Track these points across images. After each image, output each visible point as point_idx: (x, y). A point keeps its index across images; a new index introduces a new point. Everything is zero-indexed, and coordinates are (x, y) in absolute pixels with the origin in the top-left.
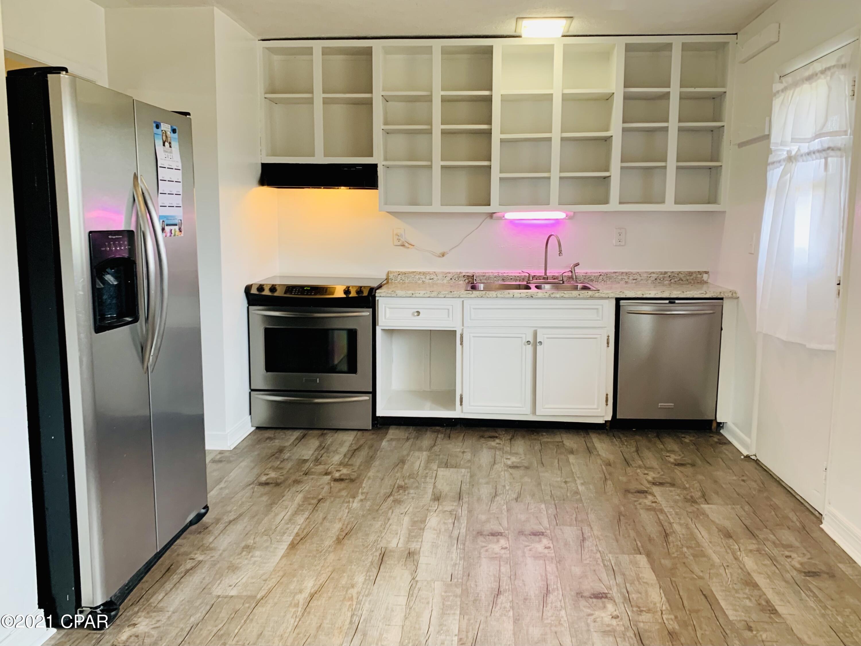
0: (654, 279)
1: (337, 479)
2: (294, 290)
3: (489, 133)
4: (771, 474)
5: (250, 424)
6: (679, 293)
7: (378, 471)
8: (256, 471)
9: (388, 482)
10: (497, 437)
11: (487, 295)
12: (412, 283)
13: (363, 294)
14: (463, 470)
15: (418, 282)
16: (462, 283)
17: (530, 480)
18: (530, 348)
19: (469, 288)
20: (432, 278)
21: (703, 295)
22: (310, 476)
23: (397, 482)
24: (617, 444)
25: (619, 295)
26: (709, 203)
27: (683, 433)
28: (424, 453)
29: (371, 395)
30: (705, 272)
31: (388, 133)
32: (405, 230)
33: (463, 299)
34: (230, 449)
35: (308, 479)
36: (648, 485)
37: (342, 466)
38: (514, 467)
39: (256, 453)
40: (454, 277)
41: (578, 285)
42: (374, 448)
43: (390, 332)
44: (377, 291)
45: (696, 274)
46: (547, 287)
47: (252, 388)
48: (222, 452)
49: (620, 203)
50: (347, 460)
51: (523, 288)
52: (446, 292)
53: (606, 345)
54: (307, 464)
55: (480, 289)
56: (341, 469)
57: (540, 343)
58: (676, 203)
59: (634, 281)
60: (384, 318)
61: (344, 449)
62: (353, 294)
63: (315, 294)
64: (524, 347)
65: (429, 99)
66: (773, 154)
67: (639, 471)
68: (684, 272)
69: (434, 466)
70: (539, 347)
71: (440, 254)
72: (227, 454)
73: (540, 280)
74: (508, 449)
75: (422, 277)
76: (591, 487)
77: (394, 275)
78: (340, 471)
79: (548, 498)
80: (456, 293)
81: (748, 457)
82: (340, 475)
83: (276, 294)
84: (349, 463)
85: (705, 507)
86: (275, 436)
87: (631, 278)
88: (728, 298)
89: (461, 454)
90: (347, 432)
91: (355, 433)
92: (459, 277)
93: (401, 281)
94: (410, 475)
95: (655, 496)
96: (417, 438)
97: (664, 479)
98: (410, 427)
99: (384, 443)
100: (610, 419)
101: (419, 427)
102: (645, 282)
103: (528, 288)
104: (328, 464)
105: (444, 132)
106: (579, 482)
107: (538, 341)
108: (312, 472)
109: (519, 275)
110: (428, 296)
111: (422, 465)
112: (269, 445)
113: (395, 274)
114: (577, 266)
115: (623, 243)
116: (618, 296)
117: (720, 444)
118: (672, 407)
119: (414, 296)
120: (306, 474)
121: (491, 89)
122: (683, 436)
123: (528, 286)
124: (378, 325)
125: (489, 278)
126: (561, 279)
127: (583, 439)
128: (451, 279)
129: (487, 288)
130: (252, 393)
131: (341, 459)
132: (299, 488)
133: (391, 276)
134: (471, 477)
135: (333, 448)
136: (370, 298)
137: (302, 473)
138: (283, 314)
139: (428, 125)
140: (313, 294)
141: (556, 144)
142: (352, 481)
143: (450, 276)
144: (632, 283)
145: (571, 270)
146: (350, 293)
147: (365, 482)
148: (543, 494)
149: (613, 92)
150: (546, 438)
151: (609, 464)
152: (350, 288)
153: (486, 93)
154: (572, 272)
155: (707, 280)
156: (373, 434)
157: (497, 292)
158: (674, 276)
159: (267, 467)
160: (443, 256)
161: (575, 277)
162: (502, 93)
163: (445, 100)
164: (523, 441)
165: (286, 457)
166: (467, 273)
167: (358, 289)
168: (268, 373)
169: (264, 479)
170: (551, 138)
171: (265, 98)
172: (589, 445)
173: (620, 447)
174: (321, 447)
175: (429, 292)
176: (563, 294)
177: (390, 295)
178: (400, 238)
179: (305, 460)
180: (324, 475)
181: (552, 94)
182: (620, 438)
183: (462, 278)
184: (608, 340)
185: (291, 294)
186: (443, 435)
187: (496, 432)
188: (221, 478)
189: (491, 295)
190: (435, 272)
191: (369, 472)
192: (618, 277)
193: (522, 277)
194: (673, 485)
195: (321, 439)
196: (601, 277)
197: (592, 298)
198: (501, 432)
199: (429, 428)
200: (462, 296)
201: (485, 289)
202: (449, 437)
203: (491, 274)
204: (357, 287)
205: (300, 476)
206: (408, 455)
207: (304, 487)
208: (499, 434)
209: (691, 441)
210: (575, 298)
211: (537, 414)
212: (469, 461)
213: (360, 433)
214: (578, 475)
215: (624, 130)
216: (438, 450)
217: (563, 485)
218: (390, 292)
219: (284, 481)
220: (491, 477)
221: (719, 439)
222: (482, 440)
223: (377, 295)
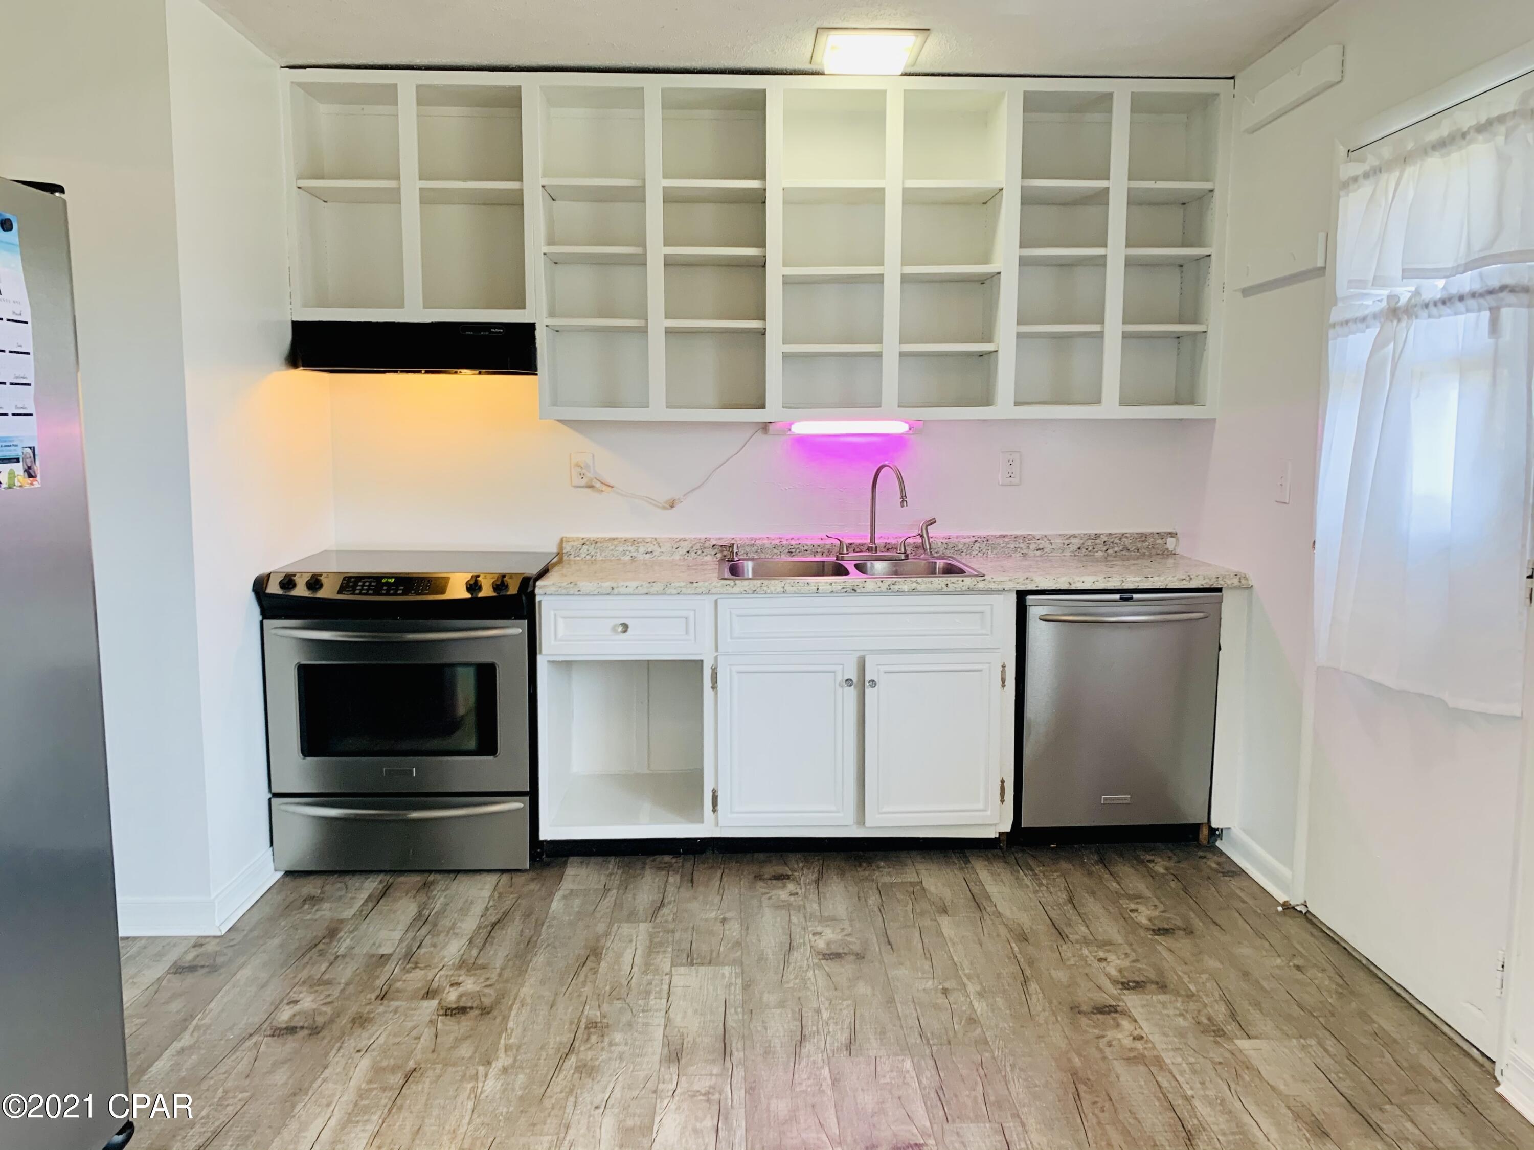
0: (1075, 548)
1: (453, 1010)
2: (360, 584)
3: (761, 265)
4: (1345, 948)
5: (271, 866)
6: (1138, 579)
7: (542, 982)
8: (271, 993)
9: (566, 1011)
10: (788, 877)
11: (765, 588)
12: (611, 561)
13: (507, 591)
14: (726, 970)
15: (622, 558)
16: (710, 559)
17: (869, 991)
18: (851, 693)
19: (727, 574)
20: (650, 550)
21: (1184, 582)
22: (392, 1003)
23: (586, 1013)
24: (1029, 884)
25: (1023, 584)
26: (1176, 403)
27: (1148, 850)
28: (643, 926)
29: (527, 799)
30: (1170, 533)
31: (556, 263)
32: (593, 456)
33: (715, 597)
34: (219, 934)
35: (385, 1012)
36: (1114, 991)
37: (462, 972)
38: (834, 956)
39: (277, 941)
40: (695, 548)
41: (935, 562)
42: (534, 918)
43: (566, 666)
44: (538, 583)
45: (1152, 537)
46: (879, 567)
47: (274, 790)
48: (203, 941)
49: (1017, 404)
50: (475, 952)
51: (831, 573)
52: (682, 584)
53: (1000, 683)
54: (389, 967)
55: (746, 577)
56: (461, 979)
57: (873, 683)
58: (1123, 403)
59: (1039, 553)
60: (553, 638)
61: (469, 925)
62: (487, 591)
63: (405, 593)
64: (840, 690)
65: (637, 195)
66: (1340, 304)
67: (1085, 952)
68: (1132, 534)
69: (664, 962)
70: (869, 691)
71: (666, 503)
72: (211, 947)
73: (861, 551)
74: (815, 906)
75: (630, 548)
76: (1000, 1001)
77: (573, 547)
78: (458, 984)
79: (914, 1039)
80: (702, 586)
81: (1287, 907)
82: (460, 996)
83: (321, 594)
84: (480, 962)
85: (1243, 1044)
86: (322, 893)
87: (1033, 546)
88: (1231, 588)
89: (718, 927)
90: (478, 877)
91: (492, 879)
92: (703, 549)
93: (588, 557)
94: (613, 990)
95: (1136, 1021)
96: (624, 886)
97: (1140, 970)
98: (610, 858)
99: (556, 905)
100: (1007, 828)
101: (627, 859)
102: (1059, 554)
103: (840, 570)
104: (436, 968)
105: (670, 263)
106: (972, 988)
107: (868, 678)
108: (398, 991)
109: (820, 542)
110: (645, 591)
111: (638, 960)
112: (309, 917)
113: (575, 544)
114: (931, 524)
115: (1015, 480)
116: (1022, 588)
117: (1225, 874)
118: (1127, 802)
119: (616, 591)
120: (382, 997)
121: (763, 177)
122: (1149, 857)
123: (841, 565)
124: (541, 653)
125: (762, 549)
126: (903, 551)
127: (960, 875)
128: (688, 552)
129: (763, 572)
130: (273, 800)
131: (462, 952)
132: (362, 1038)
133: (567, 548)
134: (746, 987)
135: (446, 923)
136: (524, 598)
137: (373, 996)
138: (337, 636)
139: (638, 246)
140: (400, 592)
141: (892, 288)
142: (485, 1011)
143: (685, 546)
144: (1035, 556)
145: (920, 532)
146: (480, 588)
147: (513, 1013)
148: (902, 1027)
149: (1000, 186)
150: (886, 875)
151: (1023, 938)
152: (479, 579)
153: (754, 184)
154: (922, 536)
155: (1175, 549)
156: (533, 879)
157: (784, 582)
158: (1113, 542)
159: (296, 980)
160: (672, 507)
161: (928, 547)
162: (786, 184)
163: (671, 198)
164: (842, 885)
165: (342, 951)
166: (720, 539)
167: (497, 580)
168: (309, 759)
169: (285, 1016)
170: (882, 275)
171: (299, 188)
172: (975, 890)
173: (1036, 892)
174: (421, 919)
175: (645, 584)
176: (914, 585)
177: (564, 591)
178: (584, 471)
179: (383, 956)
180: (423, 998)
181: (883, 189)
182: (1032, 870)
183: (710, 549)
184: (1003, 672)
185: (354, 594)
186: (678, 877)
187: (786, 864)
188: (185, 1020)
189: (772, 589)
190: (656, 539)
191: (522, 985)
192: (1008, 546)
193: (828, 547)
194: (1163, 987)
195: (422, 897)
196: (977, 545)
197: (971, 591)
198: (795, 862)
199: (649, 860)
200: (713, 591)
201: (757, 574)
202: (692, 882)
203: (765, 541)
204: (496, 576)
205: (370, 1004)
206: (607, 934)
207: (375, 1037)
208: (793, 870)
209: (1167, 869)
210: (939, 592)
211: (867, 825)
212: (738, 944)
213: (505, 878)
214: (967, 971)
215: (1024, 262)
216: (670, 918)
217: (941, 1000)
218: (564, 584)
219: (332, 1021)
220: (786, 986)
221: (1218, 864)
222: (760, 885)
223: (537, 591)
